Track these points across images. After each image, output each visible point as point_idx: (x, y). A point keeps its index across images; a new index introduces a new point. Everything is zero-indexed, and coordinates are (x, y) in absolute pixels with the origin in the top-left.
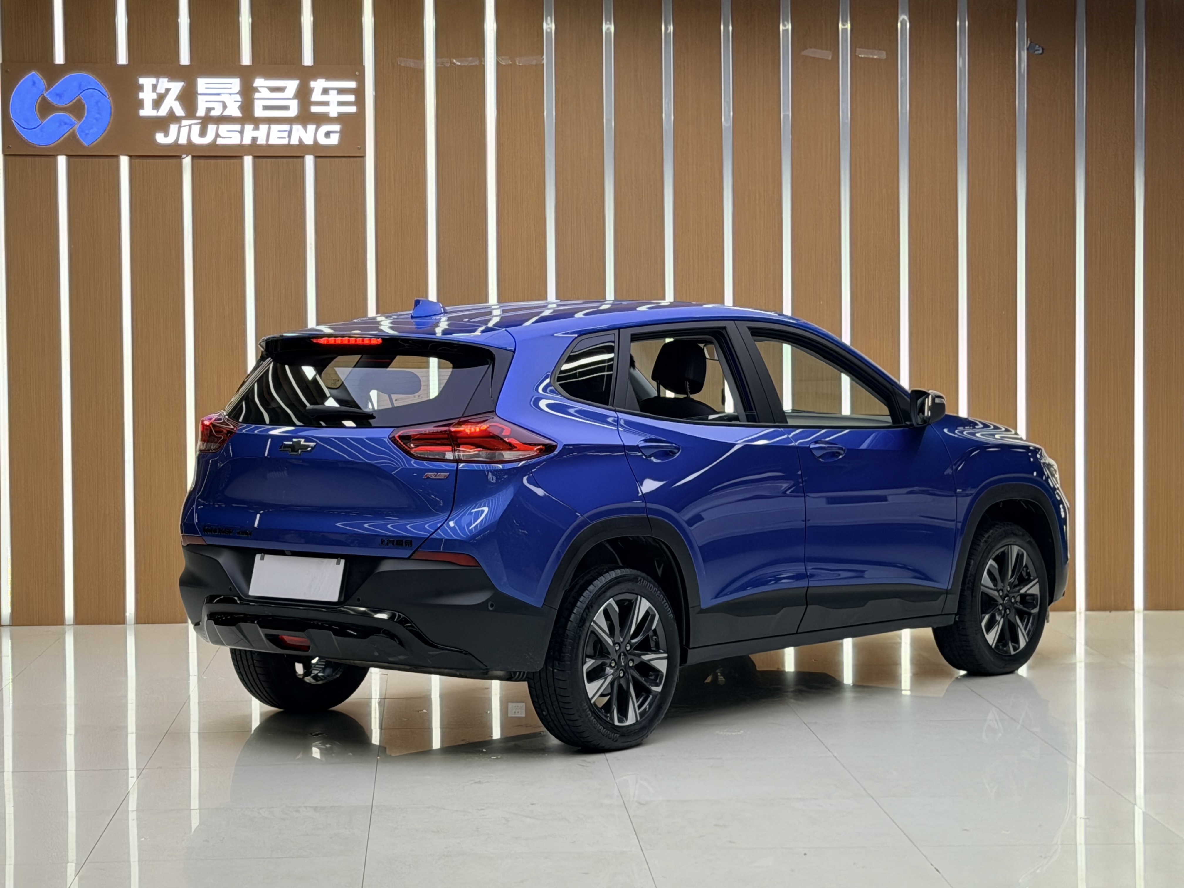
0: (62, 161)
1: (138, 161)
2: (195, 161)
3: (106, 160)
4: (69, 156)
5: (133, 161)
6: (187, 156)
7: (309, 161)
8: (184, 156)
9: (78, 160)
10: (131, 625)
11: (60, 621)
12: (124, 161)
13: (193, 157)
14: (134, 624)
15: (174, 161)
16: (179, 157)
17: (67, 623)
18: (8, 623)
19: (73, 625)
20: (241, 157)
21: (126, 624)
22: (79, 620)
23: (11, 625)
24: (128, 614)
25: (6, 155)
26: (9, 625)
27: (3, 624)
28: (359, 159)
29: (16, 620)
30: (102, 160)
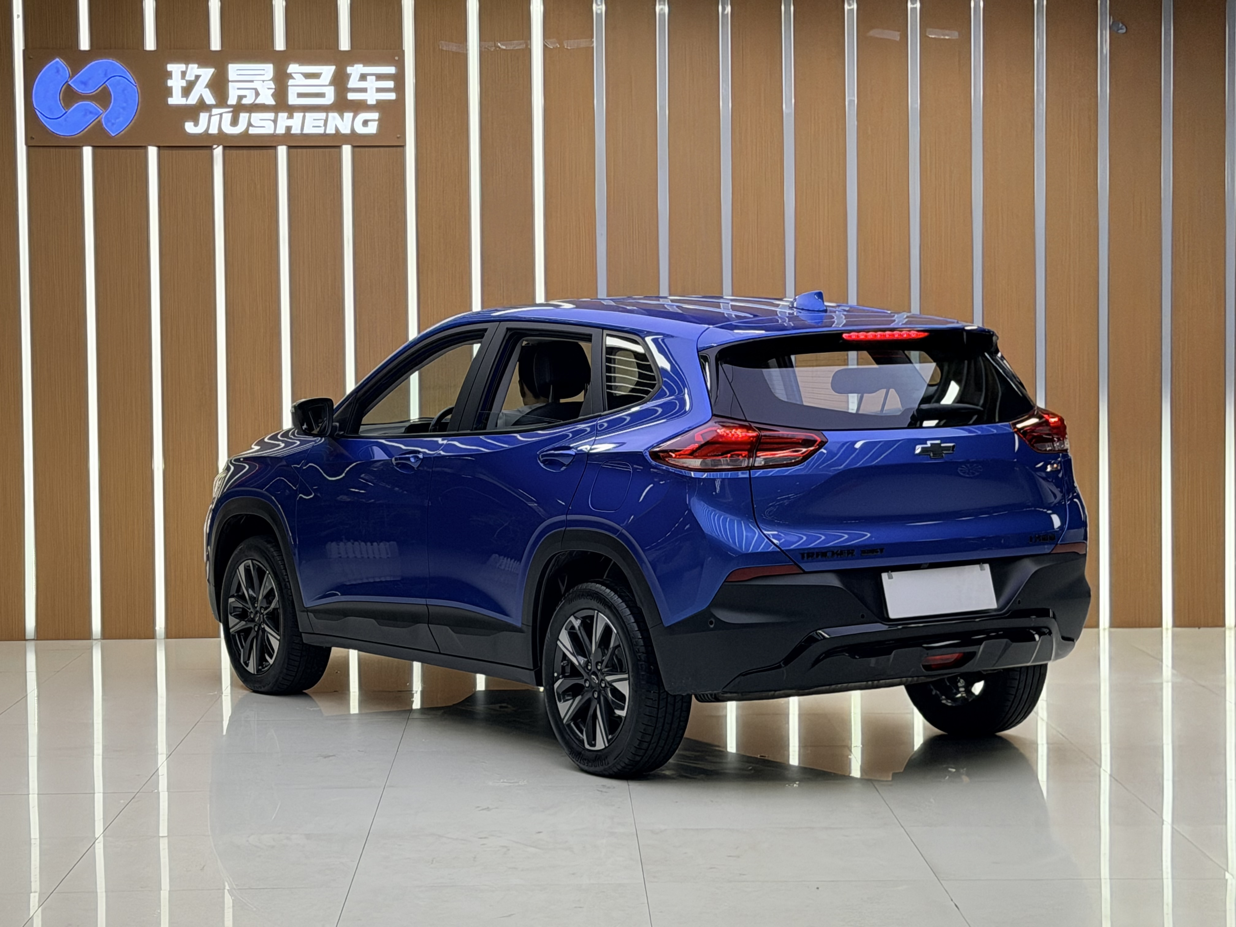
0: (87, 152)
1: (166, 152)
2: (227, 151)
3: (134, 151)
4: (94, 147)
5: (162, 151)
6: (218, 146)
7: (347, 150)
8: (215, 146)
9: (104, 151)
10: (161, 639)
11: (87, 635)
12: (152, 152)
13: (225, 148)
14: (165, 638)
15: (204, 151)
16: (210, 148)
17: (94, 637)
18: (33, 638)
19: (101, 639)
20: (275, 148)
21: (156, 638)
22: (106, 635)
24: (157, 628)
25: (29, 146)
26: (34, 640)
27: (27, 638)
28: (399, 149)
29: (41, 634)
30: (129, 151)
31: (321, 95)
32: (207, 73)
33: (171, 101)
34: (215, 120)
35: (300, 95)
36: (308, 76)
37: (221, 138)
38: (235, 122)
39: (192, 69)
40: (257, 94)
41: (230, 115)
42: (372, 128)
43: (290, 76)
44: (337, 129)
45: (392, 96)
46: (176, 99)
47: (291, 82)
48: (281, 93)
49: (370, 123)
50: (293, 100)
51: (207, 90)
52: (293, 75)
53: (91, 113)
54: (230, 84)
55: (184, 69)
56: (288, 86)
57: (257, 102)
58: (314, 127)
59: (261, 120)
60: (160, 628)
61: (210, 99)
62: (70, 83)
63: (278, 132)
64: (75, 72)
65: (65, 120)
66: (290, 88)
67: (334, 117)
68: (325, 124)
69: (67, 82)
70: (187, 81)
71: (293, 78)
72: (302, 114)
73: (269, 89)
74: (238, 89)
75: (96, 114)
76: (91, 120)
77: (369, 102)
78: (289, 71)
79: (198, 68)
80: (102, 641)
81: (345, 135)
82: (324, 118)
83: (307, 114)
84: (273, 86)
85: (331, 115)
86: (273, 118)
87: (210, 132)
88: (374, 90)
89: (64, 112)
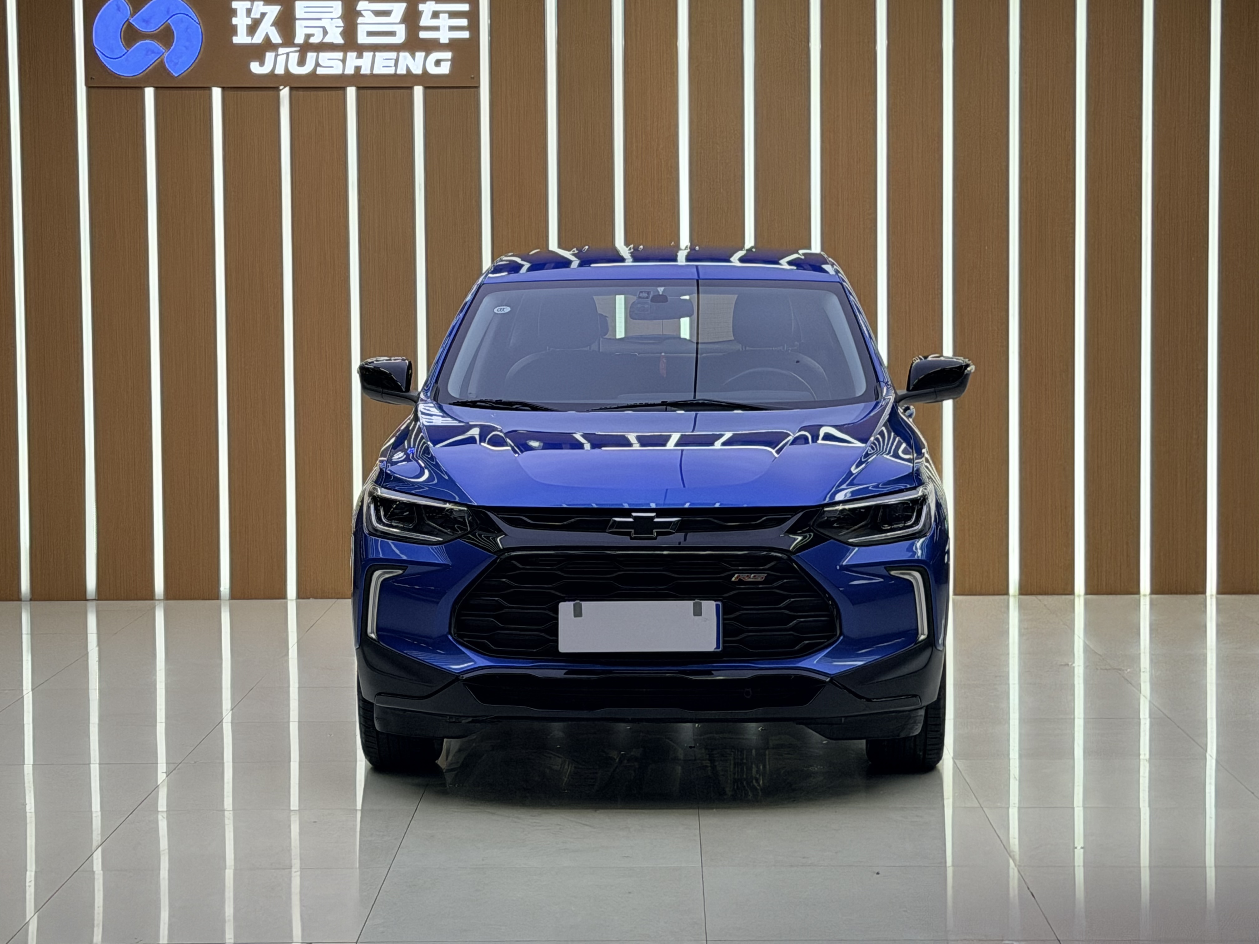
0: (149, 93)
1: (231, 93)
2: (294, 92)
3: (199, 92)
4: (156, 88)
5: (226, 92)
6: (285, 87)
7: (418, 92)
8: (281, 87)
9: (167, 92)
10: (226, 600)
11: (150, 595)
12: (217, 93)
13: (291, 89)
14: (229, 600)
15: (271, 93)
16: (277, 89)
17: (157, 598)
18: (93, 597)
19: (164, 600)
20: (344, 89)
21: (221, 600)
22: (169, 594)
23: (97, 599)
24: (222, 589)
25: (89, 87)
26: (95, 600)
27: (88, 598)
28: (473, 90)
29: (102, 594)
30: (193, 92)
31: (392, 34)
32: (273, 11)
33: (236, 40)
34: (281, 59)
35: (370, 34)
36: (378, 13)
37: (288, 78)
38: (302, 62)
39: (258, 6)
40: (325, 33)
41: (297, 54)
42: (445, 69)
43: (359, 14)
44: (408, 69)
45: (466, 35)
46: (241, 38)
47: (360, 20)
48: (350, 31)
49: (442, 63)
50: (362, 38)
51: (273, 28)
52: (363, 12)
53: (153, 52)
54: (297, 22)
55: (249, 6)
56: (357, 24)
57: (325, 40)
58: (384, 67)
59: (329, 59)
60: (225, 589)
61: (276, 39)
62: (131, 21)
63: (347, 72)
64: (136, 10)
65: (127, 60)
66: (359, 26)
67: (405, 56)
68: (396, 64)
69: (128, 19)
70: (252, 19)
71: (362, 16)
72: (371, 54)
73: (336, 27)
74: (306, 27)
75: (159, 53)
76: (152, 60)
77: (442, 41)
78: (358, 8)
79: (264, 5)
80: (165, 602)
81: (416, 76)
82: (395, 58)
83: (377, 54)
84: (342, 25)
85: (402, 54)
86: (341, 58)
87: (277, 72)
88: (447, 28)
89: (126, 51)
